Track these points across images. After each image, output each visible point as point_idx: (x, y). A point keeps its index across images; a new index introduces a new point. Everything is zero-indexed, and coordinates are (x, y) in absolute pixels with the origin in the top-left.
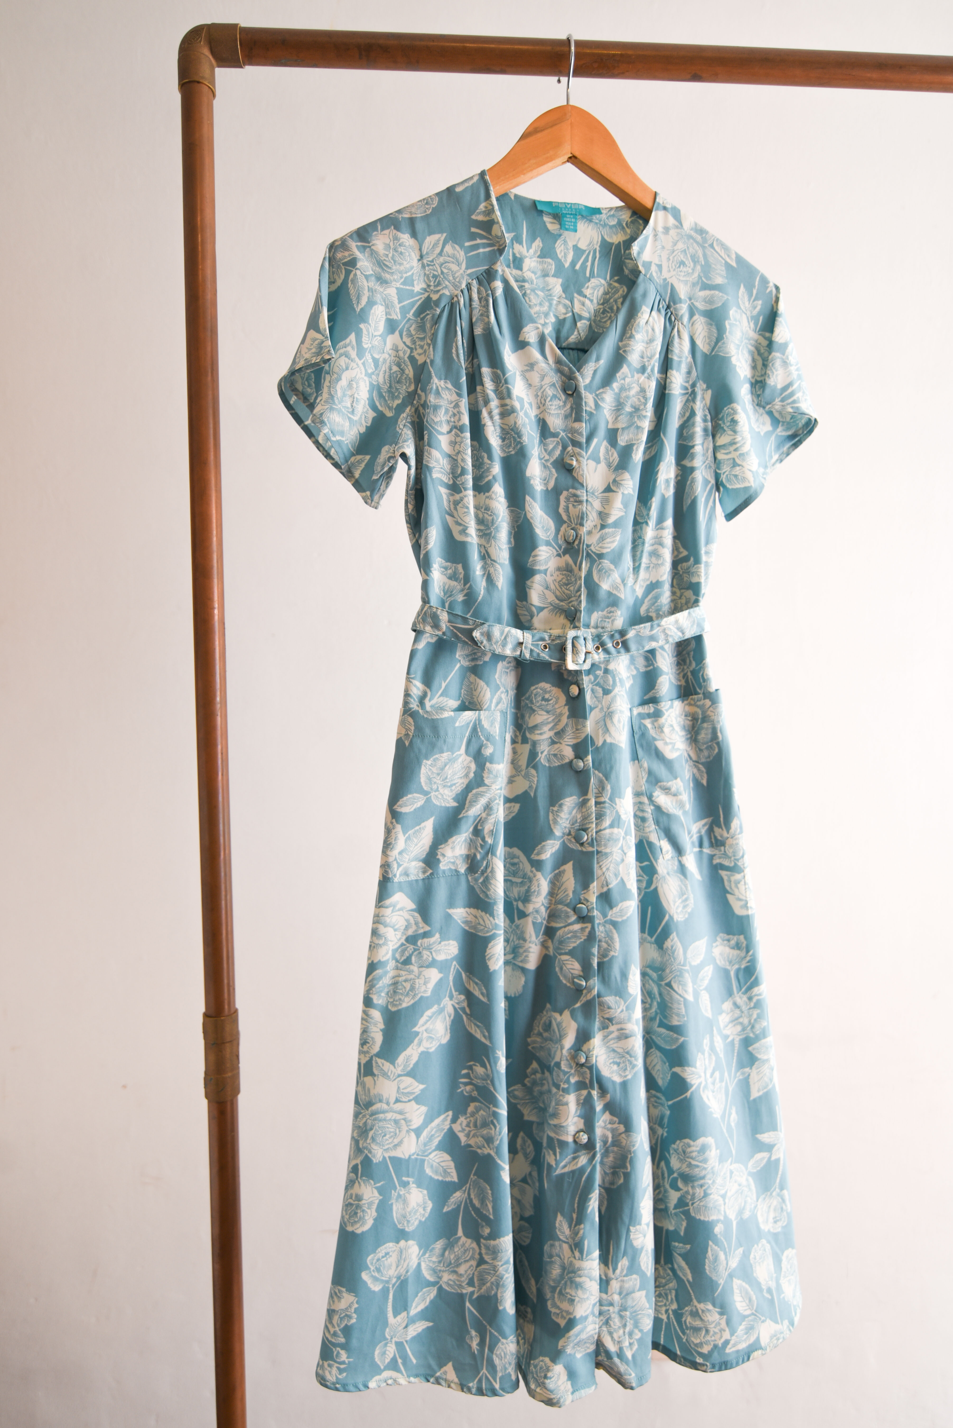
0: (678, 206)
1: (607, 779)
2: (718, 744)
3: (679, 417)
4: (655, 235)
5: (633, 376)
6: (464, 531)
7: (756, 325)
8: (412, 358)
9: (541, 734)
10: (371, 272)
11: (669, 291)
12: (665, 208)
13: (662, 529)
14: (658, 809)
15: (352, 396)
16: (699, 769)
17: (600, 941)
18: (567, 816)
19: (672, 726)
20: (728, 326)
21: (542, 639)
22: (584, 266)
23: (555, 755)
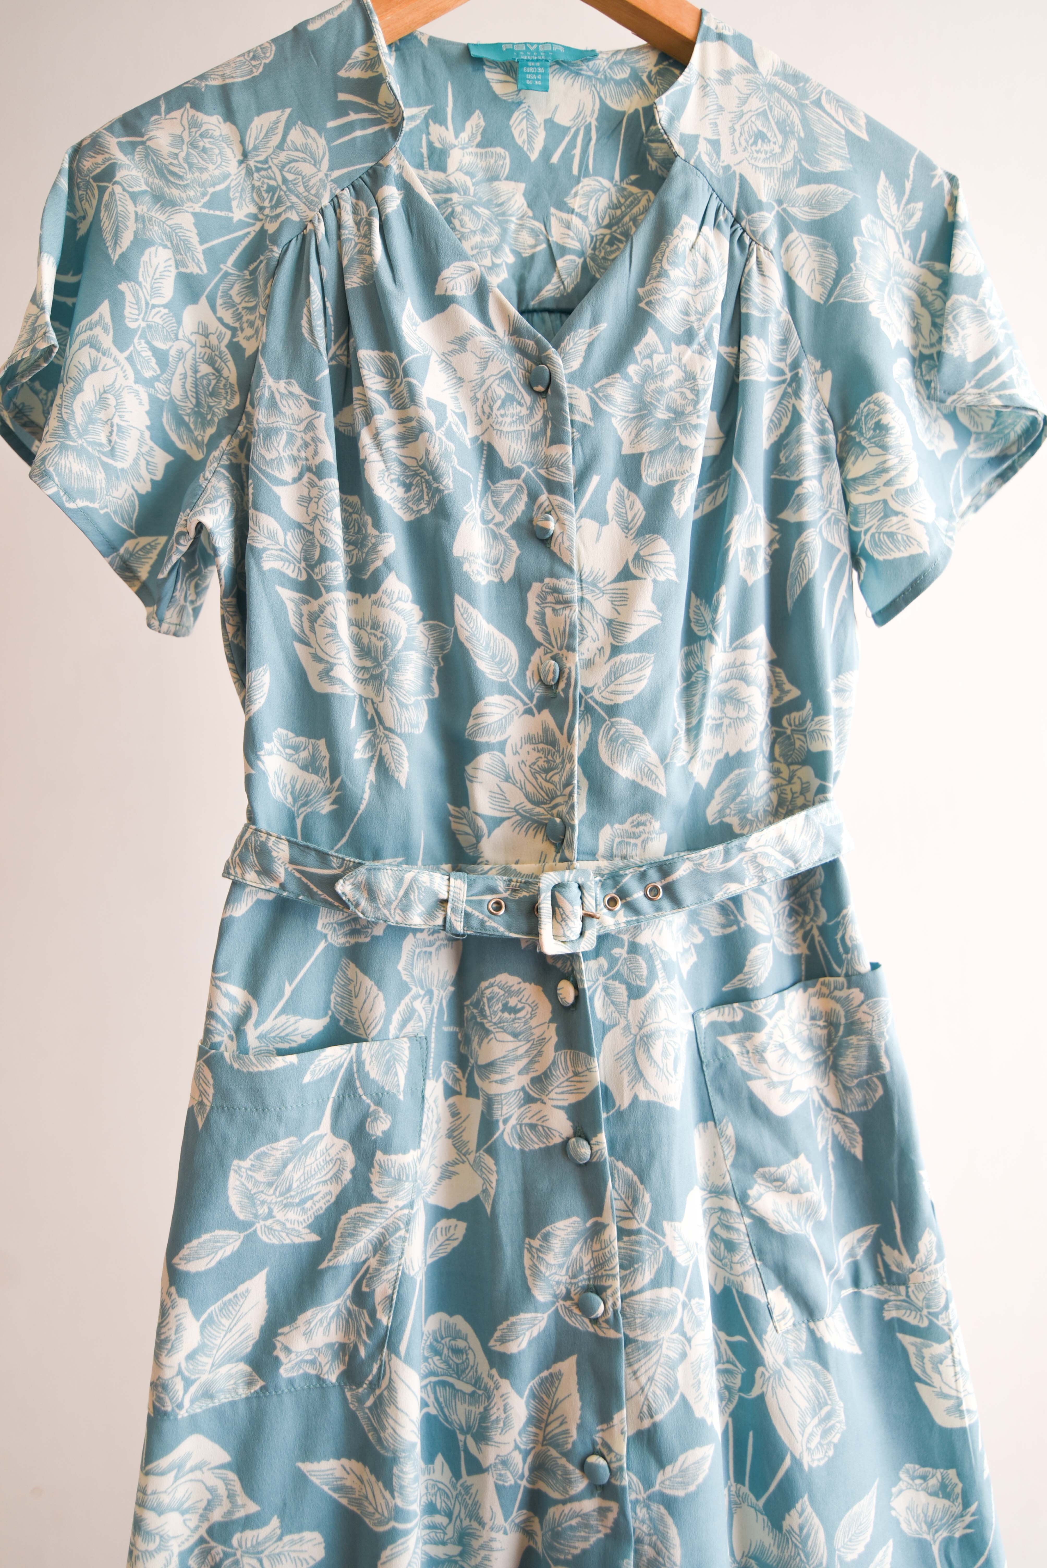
0: (747, 34)
1: (642, 1182)
2: (883, 1079)
3: (770, 429)
4: (704, 87)
5: (668, 351)
6: (326, 674)
7: (914, 248)
8: (235, 349)
9: (502, 1082)
10: (144, 187)
11: (737, 190)
12: (720, 37)
13: (744, 647)
14: (760, 1223)
15: (109, 422)
16: (845, 1127)
17: (639, 1541)
18: (560, 1260)
19: (782, 1046)
20: (858, 248)
21: (492, 890)
22: (567, 156)
23: (533, 1127)
